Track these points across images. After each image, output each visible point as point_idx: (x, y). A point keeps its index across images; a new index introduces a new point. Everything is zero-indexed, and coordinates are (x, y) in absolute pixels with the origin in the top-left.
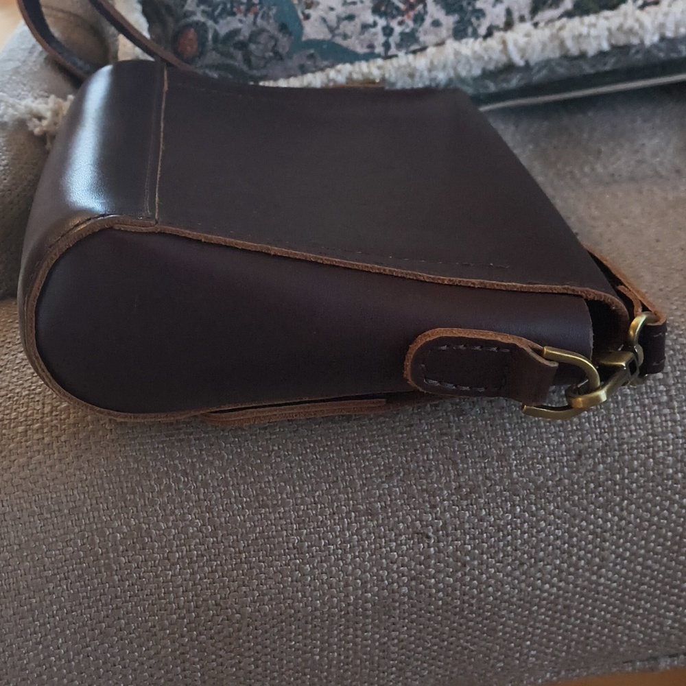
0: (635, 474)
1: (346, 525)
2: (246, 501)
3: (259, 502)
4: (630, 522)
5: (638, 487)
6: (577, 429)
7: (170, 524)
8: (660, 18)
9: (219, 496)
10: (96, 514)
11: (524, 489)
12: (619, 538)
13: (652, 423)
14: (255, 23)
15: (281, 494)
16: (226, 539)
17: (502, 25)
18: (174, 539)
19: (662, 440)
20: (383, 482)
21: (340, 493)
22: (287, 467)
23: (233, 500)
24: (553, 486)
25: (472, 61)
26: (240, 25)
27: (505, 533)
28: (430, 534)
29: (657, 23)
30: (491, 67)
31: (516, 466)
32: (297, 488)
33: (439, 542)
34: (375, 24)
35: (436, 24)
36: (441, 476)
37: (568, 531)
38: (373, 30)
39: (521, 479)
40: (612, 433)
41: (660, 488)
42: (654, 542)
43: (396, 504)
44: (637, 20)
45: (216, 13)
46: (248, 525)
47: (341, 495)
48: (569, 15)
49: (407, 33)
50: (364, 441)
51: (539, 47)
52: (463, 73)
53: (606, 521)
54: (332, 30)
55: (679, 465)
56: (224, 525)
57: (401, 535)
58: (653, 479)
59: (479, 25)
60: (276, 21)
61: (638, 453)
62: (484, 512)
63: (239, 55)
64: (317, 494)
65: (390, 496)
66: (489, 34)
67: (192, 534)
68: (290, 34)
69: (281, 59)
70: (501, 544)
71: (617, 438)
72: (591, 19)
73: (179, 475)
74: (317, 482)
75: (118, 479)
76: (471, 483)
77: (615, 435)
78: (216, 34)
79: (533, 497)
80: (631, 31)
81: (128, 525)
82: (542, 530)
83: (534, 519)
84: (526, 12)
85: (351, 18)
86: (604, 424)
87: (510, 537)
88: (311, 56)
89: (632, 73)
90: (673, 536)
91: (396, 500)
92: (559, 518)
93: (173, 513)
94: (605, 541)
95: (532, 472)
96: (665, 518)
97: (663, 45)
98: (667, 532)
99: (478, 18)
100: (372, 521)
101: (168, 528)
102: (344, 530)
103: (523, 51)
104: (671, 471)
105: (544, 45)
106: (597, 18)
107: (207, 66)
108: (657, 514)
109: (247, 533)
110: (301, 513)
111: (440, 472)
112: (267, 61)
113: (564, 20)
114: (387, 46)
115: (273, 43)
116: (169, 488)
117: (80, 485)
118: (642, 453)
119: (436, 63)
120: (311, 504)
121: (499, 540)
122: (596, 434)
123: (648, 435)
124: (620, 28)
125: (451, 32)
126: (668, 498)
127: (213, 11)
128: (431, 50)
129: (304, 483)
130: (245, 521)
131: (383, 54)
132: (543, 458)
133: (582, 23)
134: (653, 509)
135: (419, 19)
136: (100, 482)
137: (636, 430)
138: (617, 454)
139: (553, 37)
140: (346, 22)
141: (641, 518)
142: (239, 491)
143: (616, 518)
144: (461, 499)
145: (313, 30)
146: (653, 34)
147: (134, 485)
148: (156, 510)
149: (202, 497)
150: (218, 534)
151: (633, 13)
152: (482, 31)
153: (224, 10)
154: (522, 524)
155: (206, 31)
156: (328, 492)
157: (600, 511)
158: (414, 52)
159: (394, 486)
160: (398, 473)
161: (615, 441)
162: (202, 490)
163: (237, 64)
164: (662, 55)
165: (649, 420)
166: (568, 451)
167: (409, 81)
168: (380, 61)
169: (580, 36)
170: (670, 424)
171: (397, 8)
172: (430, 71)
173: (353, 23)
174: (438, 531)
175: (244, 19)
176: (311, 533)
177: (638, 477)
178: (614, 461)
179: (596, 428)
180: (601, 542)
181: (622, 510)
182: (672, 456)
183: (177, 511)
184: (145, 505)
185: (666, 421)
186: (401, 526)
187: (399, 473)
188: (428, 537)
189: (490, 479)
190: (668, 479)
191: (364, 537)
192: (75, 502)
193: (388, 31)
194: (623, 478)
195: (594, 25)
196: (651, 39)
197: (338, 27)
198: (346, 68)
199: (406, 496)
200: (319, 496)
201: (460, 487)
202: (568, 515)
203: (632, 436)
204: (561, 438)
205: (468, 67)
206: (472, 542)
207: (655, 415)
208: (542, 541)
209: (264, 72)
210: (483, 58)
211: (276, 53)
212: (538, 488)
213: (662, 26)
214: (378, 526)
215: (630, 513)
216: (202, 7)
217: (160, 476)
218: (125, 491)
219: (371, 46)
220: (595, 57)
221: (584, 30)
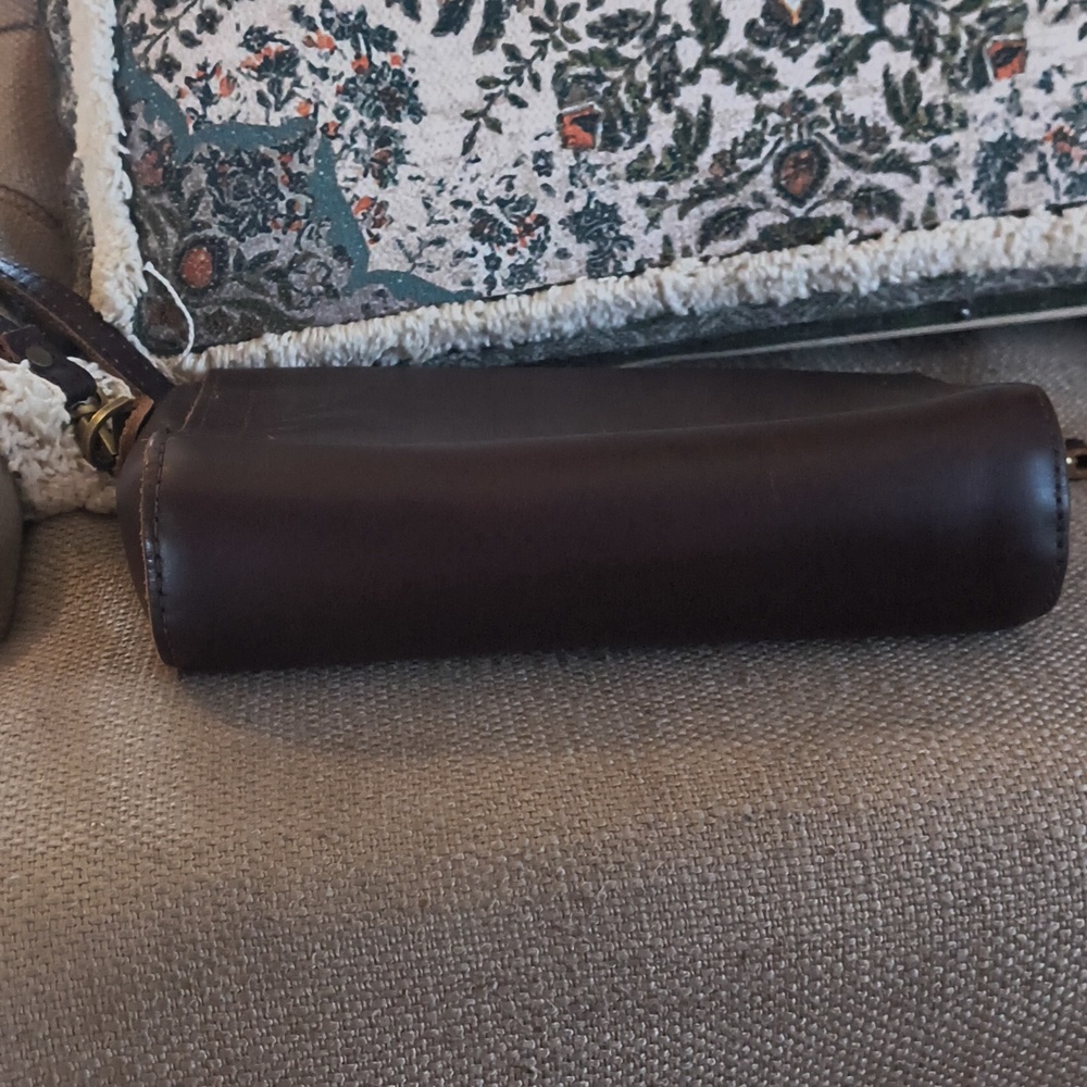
0: (819, 984)
1: (414, 1057)
2: (273, 1025)
3: (291, 1025)
4: (810, 1047)
5: (822, 1001)
6: (741, 922)
7: (164, 1056)
8: (882, 259)
9: (234, 1016)
10: (57, 1042)
11: (665, 1004)
12: (795, 1066)
13: (842, 913)
14: (298, 244)
15: (324, 1014)
16: (242, 1077)
17: (657, 259)
18: (168, 1077)
19: (856, 937)
20: (468, 997)
21: (406, 1012)
22: (333, 975)
23: (254, 1022)
24: (705, 999)
25: (613, 309)
26: (275, 246)
27: (638, 1063)
28: (533, 1068)
29: (876, 265)
30: (641, 316)
31: (655, 972)
32: (347, 1006)
33: (544, 1077)
34: (474, 253)
35: (563, 254)
36: (550, 988)
37: (723, 1059)
38: (470, 260)
39: (661, 991)
40: (789, 926)
41: (852, 1001)
42: (842, 1070)
43: (487, 1028)
44: (849, 260)
45: (241, 228)
46: (275, 1058)
47: (409, 1016)
48: (753, 248)
49: (521, 266)
50: (443, 938)
51: (709, 292)
52: (600, 323)
53: (776, 1046)
54: (410, 258)
55: (879, 970)
56: (241, 1058)
57: (491, 1070)
58: (842, 990)
59: (625, 259)
60: (329, 244)
61: (823, 954)
62: (608, 1037)
63: (273, 287)
64: (375, 1013)
65: (478, 1016)
66: (639, 270)
67: (194, 1070)
68: (350, 262)
69: (336, 295)
70: (632, 1078)
71: (795, 935)
72: (784, 255)
73: (178, 985)
74: (375, 998)
75: (89, 992)
76: (591, 996)
77: (792, 929)
78: (240, 256)
79: (678, 1015)
80: (840, 274)
81: (103, 1058)
82: (689, 1059)
83: (679, 1044)
84: (692, 243)
85: (440, 242)
86: (776, 914)
87: (644, 1069)
88: (380, 293)
89: (840, 326)
90: (869, 1064)
91: (486, 1021)
92: (712, 1043)
93: (167, 1041)
94: (775, 1070)
95: (677, 981)
96: (857, 1040)
97: (885, 292)
98: (860, 1058)
99: (623, 248)
100: (451, 1050)
101: (160, 1061)
102: (411, 1064)
103: (686, 297)
104: (867, 979)
105: (717, 289)
106: (793, 255)
107: (225, 302)
108: (848, 1035)
109: (273, 1069)
110: (351, 1040)
111: (549, 981)
112: (315, 298)
113: (746, 255)
114: (491, 282)
115: (324, 272)
116: (162, 1005)
117: (34, 999)
118: (828, 955)
119: (561, 309)
120: (366, 1027)
121: (629, 1074)
122: (767, 929)
123: (837, 929)
124: (825, 270)
125: (584, 266)
126: (862, 1015)
127: (238, 223)
128: (554, 291)
129: (356, 999)
130: (271, 1052)
131: (485, 294)
132: (694, 961)
133: (772, 261)
134: (842, 1029)
135: (539, 247)
136: (63, 995)
137: (821, 923)
138: (794, 955)
139: (731, 279)
140: (432, 248)
141: (825, 1040)
142: (264, 1010)
143: (791, 1041)
144: (578, 1019)
145: (383, 258)
146: (872, 279)
147: (113, 999)
148: (143, 1037)
149: (210, 1017)
150: (232, 1071)
151: (844, 248)
152: (629, 266)
153: (253, 223)
154: (661, 1051)
155: (225, 252)
156: (389, 1011)
157: (769, 1033)
158: (530, 292)
159: (484, 1003)
160: (490, 984)
161: (792, 938)
162: (210, 1008)
163: (268, 300)
164: (884, 304)
165: (839, 908)
166: (728, 950)
167: (521, 332)
168: (479, 305)
169: (768, 278)
170: (867, 914)
171: (507, 231)
172: (552, 320)
173: (442, 250)
174: (543, 1062)
175: (281, 237)
176: (364, 1068)
177: (821, 988)
178: (791, 965)
179: (766, 920)
180: (769, 1072)
181: (799, 1030)
182: (868, 959)
183: (173, 1039)
184: (128, 1029)
185: (862, 911)
186: (492, 1056)
187: (492, 984)
188: (530, 1072)
189: (619, 992)
190: (862, 990)
191: (439, 1072)
192: (26, 1024)
193: (493, 262)
194: (802, 988)
195: (789, 265)
196: (869, 285)
197: (420, 255)
198: (430, 313)
199: (500, 1015)
200: (377, 1016)
201: (576, 1002)
202: (726, 1039)
203: (815, 931)
204: (717, 933)
205: (607, 316)
206: (591, 1077)
207: (848, 902)
208: (688, 1073)
209: (309, 313)
210: (629, 304)
211: (329, 287)
212: (684, 1003)
213: (884, 268)
214: (461, 1056)
215: (809, 1034)
216: (220, 217)
217: (150, 987)
218: (100, 1008)
219: (469, 283)
220: (788, 306)
221: (774, 272)
